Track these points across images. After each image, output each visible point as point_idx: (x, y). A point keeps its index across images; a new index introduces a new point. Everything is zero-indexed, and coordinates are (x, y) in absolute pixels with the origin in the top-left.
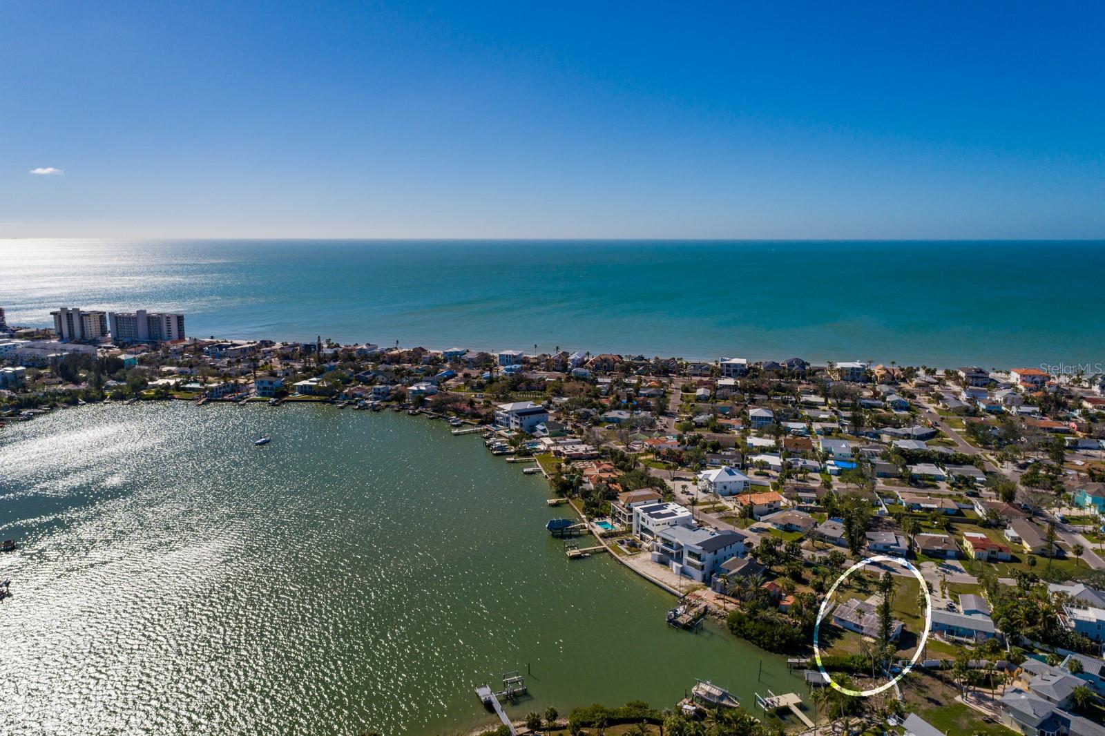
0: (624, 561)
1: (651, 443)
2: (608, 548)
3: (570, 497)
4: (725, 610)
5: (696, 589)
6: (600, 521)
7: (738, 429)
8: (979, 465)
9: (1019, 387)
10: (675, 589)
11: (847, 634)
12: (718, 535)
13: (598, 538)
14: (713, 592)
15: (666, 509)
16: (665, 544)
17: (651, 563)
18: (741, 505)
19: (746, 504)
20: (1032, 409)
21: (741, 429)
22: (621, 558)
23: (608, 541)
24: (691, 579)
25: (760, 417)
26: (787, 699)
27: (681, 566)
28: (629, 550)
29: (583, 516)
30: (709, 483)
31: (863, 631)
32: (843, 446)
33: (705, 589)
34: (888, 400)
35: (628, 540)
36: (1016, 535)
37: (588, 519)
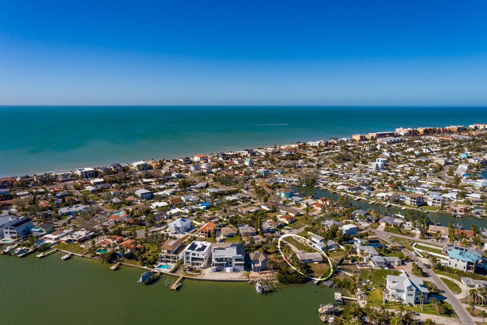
0: (202, 278)
1: (114, 219)
2: (185, 276)
3: (120, 261)
4: (270, 277)
5: (248, 275)
6: (158, 266)
7: (138, 201)
8: (241, 192)
9: (201, 162)
10: (242, 279)
11: (309, 264)
12: (235, 247)
13: (171, 274)
14: (255, 272)
15: (197, 245)
16: (218, 261)
17: (214, 273)
18: (206, 233)
19: (208, 232)
20: (219, 169)
21: (139, 201)
22: (198, 277)
23: (179, 273)
24: (239, 272)
25: (145, 193)
26: (338, 296)
27: (232, 268)
28: (195, 272)
29: (145, 267)
30: (177, 228)
31: (312, 261)
32: (193, 197)
33: (250, 273)
34: (173, 175)
35: (186, 268)
36: (285, 212)
37: (150, 268)
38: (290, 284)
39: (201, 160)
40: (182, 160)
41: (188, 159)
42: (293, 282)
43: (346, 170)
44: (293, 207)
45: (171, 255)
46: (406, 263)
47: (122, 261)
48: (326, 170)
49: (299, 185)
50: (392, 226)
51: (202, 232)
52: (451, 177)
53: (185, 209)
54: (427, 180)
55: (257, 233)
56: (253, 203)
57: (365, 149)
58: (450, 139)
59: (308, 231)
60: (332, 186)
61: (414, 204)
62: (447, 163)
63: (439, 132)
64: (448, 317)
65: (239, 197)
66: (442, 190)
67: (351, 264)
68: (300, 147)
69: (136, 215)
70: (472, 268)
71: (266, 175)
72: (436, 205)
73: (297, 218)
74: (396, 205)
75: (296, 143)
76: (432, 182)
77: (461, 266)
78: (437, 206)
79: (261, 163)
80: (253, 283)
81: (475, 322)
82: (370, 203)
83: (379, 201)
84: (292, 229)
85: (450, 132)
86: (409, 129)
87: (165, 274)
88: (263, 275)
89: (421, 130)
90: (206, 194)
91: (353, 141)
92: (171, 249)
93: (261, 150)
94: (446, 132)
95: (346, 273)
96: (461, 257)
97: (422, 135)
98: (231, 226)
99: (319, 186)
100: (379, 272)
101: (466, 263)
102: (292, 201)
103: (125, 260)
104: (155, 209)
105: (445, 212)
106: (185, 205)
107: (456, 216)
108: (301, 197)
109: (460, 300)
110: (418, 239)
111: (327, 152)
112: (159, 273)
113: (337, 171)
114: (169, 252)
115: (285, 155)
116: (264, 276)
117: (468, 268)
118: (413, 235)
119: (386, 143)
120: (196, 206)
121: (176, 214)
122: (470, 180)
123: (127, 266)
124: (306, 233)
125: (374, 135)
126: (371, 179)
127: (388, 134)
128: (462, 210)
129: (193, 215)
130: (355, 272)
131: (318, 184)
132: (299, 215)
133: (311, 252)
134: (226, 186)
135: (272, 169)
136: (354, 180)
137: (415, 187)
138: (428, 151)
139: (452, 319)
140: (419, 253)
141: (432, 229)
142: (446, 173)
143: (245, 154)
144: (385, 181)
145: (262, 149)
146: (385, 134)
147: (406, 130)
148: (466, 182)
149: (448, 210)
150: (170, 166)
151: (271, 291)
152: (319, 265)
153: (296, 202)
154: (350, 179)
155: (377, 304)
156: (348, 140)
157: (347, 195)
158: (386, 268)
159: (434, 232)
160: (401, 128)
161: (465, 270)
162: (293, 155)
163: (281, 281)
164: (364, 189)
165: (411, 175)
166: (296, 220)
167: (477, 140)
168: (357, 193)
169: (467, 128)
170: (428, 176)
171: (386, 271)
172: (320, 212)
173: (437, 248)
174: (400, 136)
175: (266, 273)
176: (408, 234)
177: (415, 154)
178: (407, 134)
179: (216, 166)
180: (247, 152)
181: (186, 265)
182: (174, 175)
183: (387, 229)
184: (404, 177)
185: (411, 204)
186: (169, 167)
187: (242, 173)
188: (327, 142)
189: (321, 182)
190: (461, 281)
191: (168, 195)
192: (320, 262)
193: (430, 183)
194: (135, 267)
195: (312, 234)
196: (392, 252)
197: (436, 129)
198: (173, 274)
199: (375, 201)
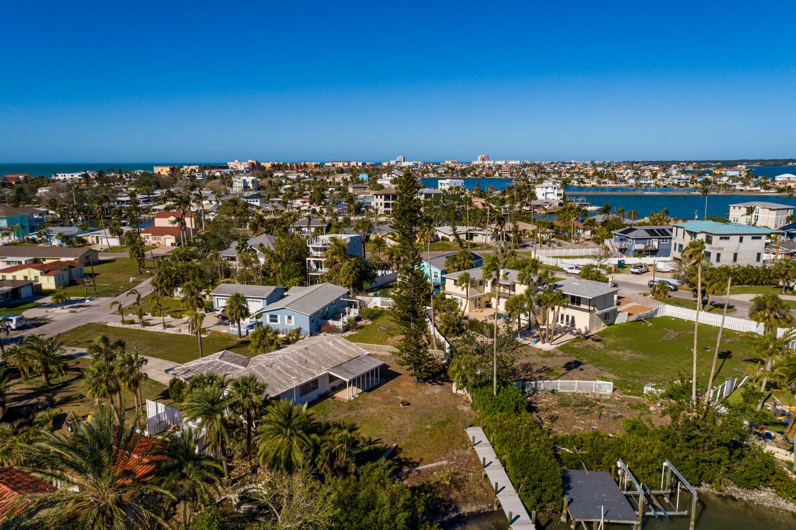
31: (324, 388)
74: (359, 217)
77: (749, 253)
84: (82, 300)
89: (267, 165)
94: (301, 169)
101: (764, 237)
128: (485, 207)
133: (279, 348)
147: (244, 163)
169: (324, 166)
170: (350, 191)
172: (176, 247)
176: (474, 246)
185: (387, 212)
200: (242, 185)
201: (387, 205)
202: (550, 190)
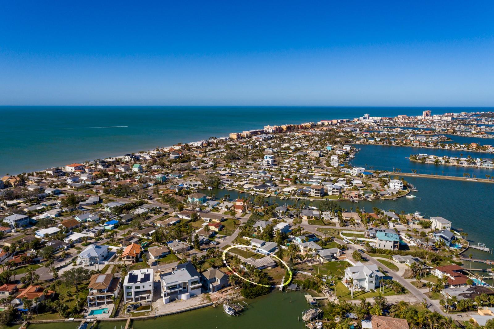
2: (133, 318)
3: (26, 319)
4: (233, 294)
5: (208, 298)
6: (89, 312)
7: (11, 232)
8: (147, 203)
9: (77, 172)
10: (204, 303)
11: (264, 271)
12: (185, 269)
13: (113, 319)
14: (214, 293)
15: (137, 275)
16: (170, 289)
17: (168, 305)
18: (133, 257)
19: (135, 256)
20: (106, 179)
21: (13, 231)
22: (152, 315)
23: (122, 315)
24: (197, 296)
25: (21, 219)
26: (309, 298)
27: (188, 294)
28: (142, 309)
29: (71, 319)
30: (92, 259)
31: (265, 267)
32: (90, 216)
33: (209, 294)
34: (48, 191)
35: (130, 307)
36: (209, 219)
37: (78, 318)
38: (257, 297)
39: (76, 170)
40: (51, 172)
41: (59, 171)
42: (260, 294)
43: (240, 168)
44: (212, 212)
45: (105, 295)
46: (344, 252)
47: (30, 319)
48: (223, 170)
49: (205, 188)
50: (313, 218)
51: (128, 258)
52: (329, 167)
53: (88, 233)
54: (314, 172)
55: (192, 248)
56: (167, 213)
57: (247, 146)
58: (310, 134)
59: (243, 236)
60: (238, 186)
61: (318, 196)
62: (320, 156)
63: (298, 128)
64: (404, 294)
65: (148, 209)
66: (332, 180)
67: (302, 263)
68: (183, 148)
69: (19, 251)
70: (397, 246)
71: (165, 181)
72: (335, 193)
73: (223, 223)
74: (304, 198)
75: (178, 144)
76: (320, 173)
77: (389, 246)
78: (336, 195)
79: (151, 168)
80: (219, 306)
81: (424, 293)
82: (281, 198)
83: (288, 196)
84: (224, 237)
85: (306, 128)
86: (275, 126)
87: (104, 321)
88: (224, 294)
89: (284, 127)
90: (105, 210)
91: (231, 139)
92: (103, 287)
93: (145, 154)
94: (303, 128)
95: (303, 272)
96: (387, 238)
97: (286, 132)
98: (156, 244)
99: (225, 188)
100: (329, 265)
101: (393, 242)
102: (208, 206)
103: (33, 316)
104: (43, 238)
105: (344, 199)
106: (85, 227)
107: (354, 202)
108: (214, 200)
109: (402, 276)
110: (339, 227)
111: (213, 152)
112: (95, 322)
113: (233, 170)
114: (100, 291)
115: (174, 158)
116: (226, 295)
117: (394, 247)
118: (334, 225)
119: (261, 140)
120: (100, 226)
121: (79, 240)
122: (346, 169)
123: (40, 323)
124: (241, 238)
125: (248, 133)
126: (270, 176)
127: (260, 131)
128: (356, 196)
129: (101, 238)
130: (309, 270)
131: (224, 185)
132: (223, 220)
133: (260, 258)
134: (124, 197)
135: (167, 173)
136: (254, 178)
137: (309, 179)
138: (300, 146)
139: (407, 295)
140: (348, 239)
141: (345, 216)
142: (325, 164)
143: (127, 160)
144: (283, 176)
145: (144, 152)
146: (257, 132)
147: (272, 127)
148: (344, 171)
149: (346, 197)
150: (36, 180)
151: (243, 311)
152: (273, 269)
153: (213, 207)
154: (251, 177)
155: (347, 297)
156: (226, 139)
157: (256, 193)
158: (333, 260)
159: (348, 219)
160: (268, 126)
161: (392, 249)
162: (181, 157)
163: (247, 296)
164: (269, 186)
165: (300, 169)
166: (224, 226)
167: (329, 134)
168: (265, 191)
169: (317, 124)
170: (313, 169)
171: (333, 263)
172: (242, 214)
173: (359, 233)
174: (269, 133)
175: (226, 291)
176: (330, 224)
177: (292, 150)
178: (274, 131)
179: (101, 176)
180: (129, 157)
181: (127, 303)
182: (50, 192)
183: (310, 222)
184: (295, 171)
185: (315, 195)
186: (36, 182)
187: (135, 181)
188: (208, 142)
189: (226, 183)
190: (393, 259)
191: (53, 218)
192: (273, 267)
193: (318, 174)
194: (53, 322)
195: (249, 239)
196: (327, 243)
197: (295, 126)
198: (116, 319)
199: (284, 196)
200: (267, 162)
201: (316, 193)
202: (396, 184)
